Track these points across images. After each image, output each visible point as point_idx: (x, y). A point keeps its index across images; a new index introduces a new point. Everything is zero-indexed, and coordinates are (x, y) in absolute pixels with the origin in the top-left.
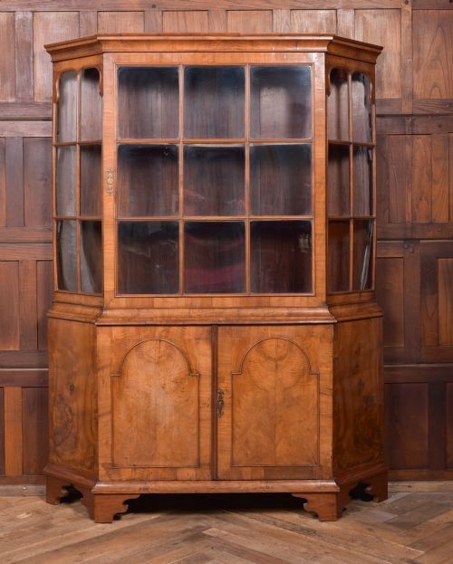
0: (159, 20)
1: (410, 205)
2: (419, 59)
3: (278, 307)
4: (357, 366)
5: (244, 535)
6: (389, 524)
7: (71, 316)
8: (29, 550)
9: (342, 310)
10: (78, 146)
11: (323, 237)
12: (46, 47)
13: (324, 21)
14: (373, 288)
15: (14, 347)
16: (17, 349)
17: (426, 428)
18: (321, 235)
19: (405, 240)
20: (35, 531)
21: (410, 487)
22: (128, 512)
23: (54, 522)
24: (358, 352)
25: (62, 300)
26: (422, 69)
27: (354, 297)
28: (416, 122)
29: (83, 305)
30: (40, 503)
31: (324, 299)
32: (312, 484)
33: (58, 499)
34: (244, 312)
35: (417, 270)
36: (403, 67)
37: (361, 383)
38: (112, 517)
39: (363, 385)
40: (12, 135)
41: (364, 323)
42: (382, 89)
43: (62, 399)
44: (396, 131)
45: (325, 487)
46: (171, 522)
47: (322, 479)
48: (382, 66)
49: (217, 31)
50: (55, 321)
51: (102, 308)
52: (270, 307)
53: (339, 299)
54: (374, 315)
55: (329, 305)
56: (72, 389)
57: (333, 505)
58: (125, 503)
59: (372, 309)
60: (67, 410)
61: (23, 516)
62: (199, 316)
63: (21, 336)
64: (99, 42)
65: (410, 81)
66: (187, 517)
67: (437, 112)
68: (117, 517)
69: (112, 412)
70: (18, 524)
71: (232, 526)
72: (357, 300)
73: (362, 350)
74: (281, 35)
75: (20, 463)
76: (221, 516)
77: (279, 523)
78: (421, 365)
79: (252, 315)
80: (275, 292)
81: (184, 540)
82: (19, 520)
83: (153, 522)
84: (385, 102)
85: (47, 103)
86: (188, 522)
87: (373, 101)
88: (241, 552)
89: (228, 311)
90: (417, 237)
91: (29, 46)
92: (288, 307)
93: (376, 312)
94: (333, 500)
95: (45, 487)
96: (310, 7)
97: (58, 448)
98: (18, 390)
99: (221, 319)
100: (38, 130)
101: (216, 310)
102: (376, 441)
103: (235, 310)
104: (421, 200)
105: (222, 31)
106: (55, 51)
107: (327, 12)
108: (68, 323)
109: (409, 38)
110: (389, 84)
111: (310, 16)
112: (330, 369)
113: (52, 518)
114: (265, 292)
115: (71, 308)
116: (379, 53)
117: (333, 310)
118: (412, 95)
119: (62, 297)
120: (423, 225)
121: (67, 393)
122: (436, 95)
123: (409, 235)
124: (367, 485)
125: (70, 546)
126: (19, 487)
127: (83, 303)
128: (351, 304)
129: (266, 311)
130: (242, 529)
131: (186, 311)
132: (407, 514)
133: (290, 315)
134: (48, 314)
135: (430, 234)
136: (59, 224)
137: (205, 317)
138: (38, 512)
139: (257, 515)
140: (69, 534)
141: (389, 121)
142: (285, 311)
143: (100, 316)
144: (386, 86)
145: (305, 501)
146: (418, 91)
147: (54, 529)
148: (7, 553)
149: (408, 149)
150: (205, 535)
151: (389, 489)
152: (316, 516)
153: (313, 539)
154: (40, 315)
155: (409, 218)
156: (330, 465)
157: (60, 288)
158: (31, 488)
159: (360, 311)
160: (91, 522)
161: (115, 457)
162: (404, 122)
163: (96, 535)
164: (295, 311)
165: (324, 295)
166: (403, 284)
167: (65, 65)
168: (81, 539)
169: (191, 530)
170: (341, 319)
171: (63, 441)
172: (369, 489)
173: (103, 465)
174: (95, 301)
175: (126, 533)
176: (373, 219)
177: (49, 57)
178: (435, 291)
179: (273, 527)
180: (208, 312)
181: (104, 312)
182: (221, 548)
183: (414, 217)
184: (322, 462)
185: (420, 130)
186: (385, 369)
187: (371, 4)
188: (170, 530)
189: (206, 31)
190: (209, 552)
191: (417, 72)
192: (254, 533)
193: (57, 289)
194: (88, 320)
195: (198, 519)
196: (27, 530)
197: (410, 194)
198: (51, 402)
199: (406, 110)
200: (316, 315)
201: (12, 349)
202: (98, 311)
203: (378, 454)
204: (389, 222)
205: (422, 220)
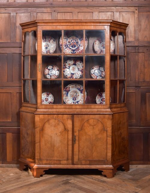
0: (56, 16)
1: (137, 75)
2: (140, 28)
3: (94, 109)
4: (120, 128)
5: (82, 183)
6: (130, 179)
7: (27, 111)
8: (12, 186)
9: (115, 110)
10: (30, 56)
11: (109, 86)
12: (20, 24)
13: (110, 16)
14: (125, 102)
15: (9, 120)
16: (11, 121)
17: (142, 147)
18: (108, 85)
19: (136, 87)
20: (15, 180)
21: (137, 166)
22: (45, 174)
23: (21, 177)
24: (120, 123)
25: (24, 106)
26: (141, 31)
27: (119, 105)
28: (140, 48)
30: (17, 170)
31: (109, 106)
32: (105, 166)
33: (23, 169)
34: (83, 110)
35: (140, 97)
36: (135, 31)
37: (121, 133)
39: (122, 134)
40: (9, 52)
41: (122, 114)
42: (128, 38)
43: (24, 137)
44: (133, 51)
45: (109, 167)
46: (59, 178)
47: (108, 164)
48: (128, 30)
49: (75, 19)
50: (22, 112)
51: (37, 108)
52: (91, 108)
53: (114, 106)
54: (126, 111)
55: (111, 108)
56: (27, 134)
57: (111, 173)
58: (44, 171)
59: (125, 109)
60: (26, 141)
61: (12, 174)
62: (68, 111)
63: (12, 117)
64: (36, 23)
65: (137, 35)
66: (64, 176)
67: (146, 45)
68: (41, 176)
69: (40, 142)
71: (78, 179)
72: (120, 106)
73: (121, 123)
74: (95, 20)
76: (75, 176)
77: (94, 178)
78: (141, 127)
79: (85, 111)
80: (92, 104)
81: (63, 184)
82: (10, 176)
83: (53, 177)
84: (130, 42)
85: (20, 42)
86: (64, 178)
87: (125, 41)
88: (81, 189)
89: (78, 110)
90: (139, 86)
91: (15, 24)
94: (111, 171)
95: (19, 165)
96: (105, 11)
97: (23, 153)
98: (11, 134)
99: (75, 112)
100: (17, 51)
101: (74, 109)
102: (126, 152)
103: (80, 110)
104: (141, 74)
105: (77, 19)
106: (23, 25)
107: (111, 13)
108: (26, 113)
109: (137, 22)
110: (131, 36)
111: (105, 14)
112: (111, 129)
113: (21, 175)
114: (90, 104)
115: (27, 108)
116: (127, 26)
117: (112, 110)
118: (138, 40)
119: (25, 104)
120: (141, 82)
121: (26, 136)
122: (146, 40)
123: (137, 85)
124: (123, 166)
125: (25, 185)
126: (11, 165)
127: (31, 106)
128: (118, 108)
129: (90, 110)
131: (64, 110)
132: (136, 176)
133: (98, 111)
134: (20, 110)
135: (144, 85)
136: (24, 81)
137: (70, 111)
138: (17, 173)
139: (87, 176)
140: (25, 181)
141: (131, 48)
142: (96, 110)
143: (36, 111)
144: (129, 36)
145: (102, 171)
146: (140, 38)
147: (21, 179)
148: (5, 187)
149: (137, 57)
150: (69, 182)
151: (130, 167)
152: (105, 176)
153: (104, 184)
154: (18, 111)
155: (137, 80)
156: (110, 160)
158: (15, 165)
159: (121, 110)
160: (33, 177)
161: (41, 157)
162: (135, 48)
163: (34, 182)
164: (99, 110)
165: (109, 105)
166: (135, 101)
167: (26, 30)
168: (29, 183)
169: (65, 181)
170: (114, 113)
171: (25, 151)
172: (123, 167)
173: (37, 159)
174: (35, 106)
175: (44, 181)
176: (125, 80)
177: (21, 27)
178: (145, 103)
179: (92, 180)
180: (71, 110)
181: (38, 110)
182: (74, 187)
183: (139, 79)
184: (108, 159)
185: (141, 51)
186: (129, 128)
187: (125, 10)
188: (58, 180)
189: (71, 19)
190: (70, 188)
191: (140, 32)
192: (85, 182)
193: (23, 102)
194: (32, 112)
195: (67, 177)
196: (12, 179)
197: (137, 72)
198: (21, 138)
199: (136, 44)
200: (106, 111)
201: (9, 121)
202: (35, 109)
203: (126, 156)
204: (131, 81)
205: (141, 80)
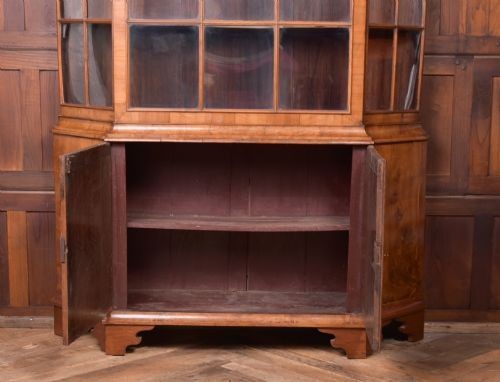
1: (464, 15)
3: (308, 126)
4: (395, 194)
5: (266, 370)
6: (423, 363)
7: (78, 132)
9: (381, 132)
11: (362, 47)
14: (418, 108)
15: (16, 167)
16: (20, 169)
17: (469, 265)
18: (359, 44)
19: (458, 55)
20: (41, 361)
21: (448, 327)
22: (141, 345)
23: (62, 353)
24: (396, 180)
25: (68, 115)
27: (395, 118)
29: (91, 120)
30: (49, 335)
31: (359, 117)
34: (270, 130)
35: (469, 91)
37: (399, 214)
38: (124, 349)
39: (402, 215)
41: (404, 147)
45: (354, 322)
46: (188, 356)
50: (60, 138)
51: (112, 123)
52: (299, 125)
53: (379, 118)
54: (418, 138)
55: (367, 124)
57: (362, 342)
58: (139, 334)
59: (414, 132)
61: (30, 347)
62: (221, 134)
63: (25, 155)
66: (205, 351)
68: (130, 349)
70: (23, 355)
71: (252, 361)
72: (397, 121)
73: (402, 177)
75: (26, 293)
76: (242, 351)
77: (304, 359)
78: (468, 197)
79: (280, 134)
80: (302, 108)
81: (201, 373)
82: (25, 351)
83: (169, 355)
86: (207, 357)
89: (253, 129)
90: (469, 51)
92: (320, 126)
93: (419, 135)
94: (362, 337)
95: (52, 319)
98: (22, 214)
99: (244, 137)
101: (239, 128)
102: (414, 277)
103: (261, 128)
104: (477, 8)
108: (74, 140)
113: (60, 349)
114: (295, 108)
115: (78, 123)
117: (371, 131)
119: (69, 111)
120: (478, 38)
123: (461, 50)
124: (401, 324)
125: (77, 376)
126: (26, 318)
127: (92, 118)
128: (390, 125)
129: (295, 130)
130: (264, 364)
131: (206, 128)
132: (442, 354)
133: (322, 135)
134: (55, 131)
135: (486, 49)
136: (65, 27)
137: (227, 134)
138: (45, 343)
139: (281, 351)
140: (77, 365)
142: (317, 130)
143: (111, 131)
145: (333, 337)
147: (62, 359)
150: (223, 369)
151: (426, 330)
152: (343, 353)
153: (338, 375)
154: (45, 132)
155: (462, 30)
157: (66, 101)
158: (39, 319)
159: (401, 133)
160: (103, 354)
163: (106, 366)
164: (327, 130)
165: (361, 114)
166: (452, 104)
168: (91, 370)
169: (208, 364)
170: (379, 141)
172: (403, 327)
174: (105, 116)
175: (140, 365)
176: (421, 29)
178: (488, 115)
179: (298, 363)
180: (231, 129)
181: (115, 128)
183: (469, 29)
186: (427, 199)
188: (186, 363)
192: (276, 368)
193: (63, 102)
194: (97, 136)
195: (217, 354)
196: (33, 360)
197: (465, 3)
200: (350, 135)
201: (14, 169)
202: (107, 126)
203: (414, 291)
204: (440, 34)
205: (477, 32)
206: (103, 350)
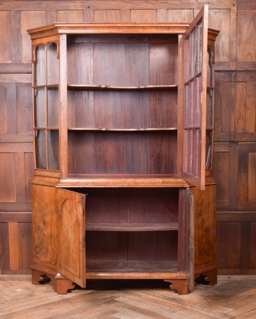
0: (92, 16)
1: (233, 122)
2: (240, 38)
4: (201, 211)
5: (137, 301)
6: (216, 296)
8: (21, 306)
10: (46, 88)
12: (28, 31)
13: (186, 16)
14: (211, 169)
16: (15, 202)
19: (231, 142)
20: (25, 297)
21: (230, 278)
22: (75, 289)
23: (35, 293)
24: (201, 204)
25: (38, 174)
26: (242, 45)
28: (238, 75)
29: (50, 177)
30: (29, 284)
32: (174, 275)
33: (38, 281)
35: (237, 159)
36: (231, 43)
37: (203, 221)
38: (66, 291)
39: (204, 222)
40: (10, 82)
42: (219, 56)
43: (39, 228)
44: (226, 80)
45: (181, 276)
46: (98, 294)
48: (219, 43)
49: (125, 21)
50: (34, 186)
51: (59, 179)
54: (212, 183)
56: (44, 223)
57: (186, 286)
58: (74, 283)
60: (42, 234)
61: (20, 290)
62: (113, 183)
63: (17, 194)
64: (57, 28)
65: (235, 51)
66: (107, 292)
67: (250, 69)
68: (69, 291)
70: (16, 294)
71: (130, 296)
73: (204, 203)
74: (159, 24)
75: (18, 263)
76: (125, 292)
77: (157, 295)
78: (237, 212)
79: (142, 183)
81: (105, 303)
82: (17, 292)
84: (220, 63)
85: (29, 64)
86: (108, 294)
87: (214, 63)
88: (134, 309)
90: (236, 140)
91: (19, 31)
94: (186, 283)
95: (31, 276)
96: (178, 7)
97: (38, 255)
98: (16, 224)
99: (125, 184)
100: (26, 79)
102: (212, 253)
104: (240, 119)
105: (128, 21)
106: (33, 33)
107: (189, 10)
108: (41, 187)
109: (235, 27)
110: (223, 53)
111: (178, 13)
115: (43, 178)
116: (217, 35)
118: (236, 60)
119: (38, 173)
120: (240, 133)
121: (42, 225)
122: (249, 59)
123: (232, 139)
124: (206, 276)
125: (43, 305)
126: (18, 276)
127: (50, 176)
130: (136, 298)
131: (106, 180)
132: (226, 292)
133: (163, 183)
134: (31, 182)
135: (244, 139)
136: (37, 132)
137: (117, 183)
138: (27, 288)
139: (145, 291)
140: (43, 299)
141: (222, 74)
143: (59, 182)
144: (221, 53)
145: (171, 284)
146: (240, 57)
147: (35, 297)
148: (10, 308)
149: (233, 90)
150: (115, 301)
151: (218, 279)
152: (176, 292)
153: (174, 303)
154: (27, 183)
155: (232, 130)
157: (37, 167)
158: (24, 276)
160: (56, 293)
162: (231, 74)
163: (57, 300)
164: (166, 181)
166: (229, 166)
167: (38, 41)
169: (109, 298)
170: (191, 185)
171: (40, 251)
172: (206, 278)
174: (57, 175)
175: (74, 299)
176: (212, 130)
177: (29, 37)
178: (246, 171)
179: (153, 297)
181: (61, 181)
182: (124, 307)
183: (236, 129)
185: (240, 79)
186: (217, 214)
187: (213, 6)
188: (98, 298)
189: (119, 21)
190: (117, 309)
191: (239, 46)
192: (142, 300)
193: (35, 168)
194: (52, 185)
195: (113, 293)
197: (233, 117)
198: (33, 230)
199: (232, 68)
200: (177, 183)
201: (12, 201)
202: (57, 180)
203: (211, 260)
204: (222, 132)
205: (239, 131)
206: (56, 291)
